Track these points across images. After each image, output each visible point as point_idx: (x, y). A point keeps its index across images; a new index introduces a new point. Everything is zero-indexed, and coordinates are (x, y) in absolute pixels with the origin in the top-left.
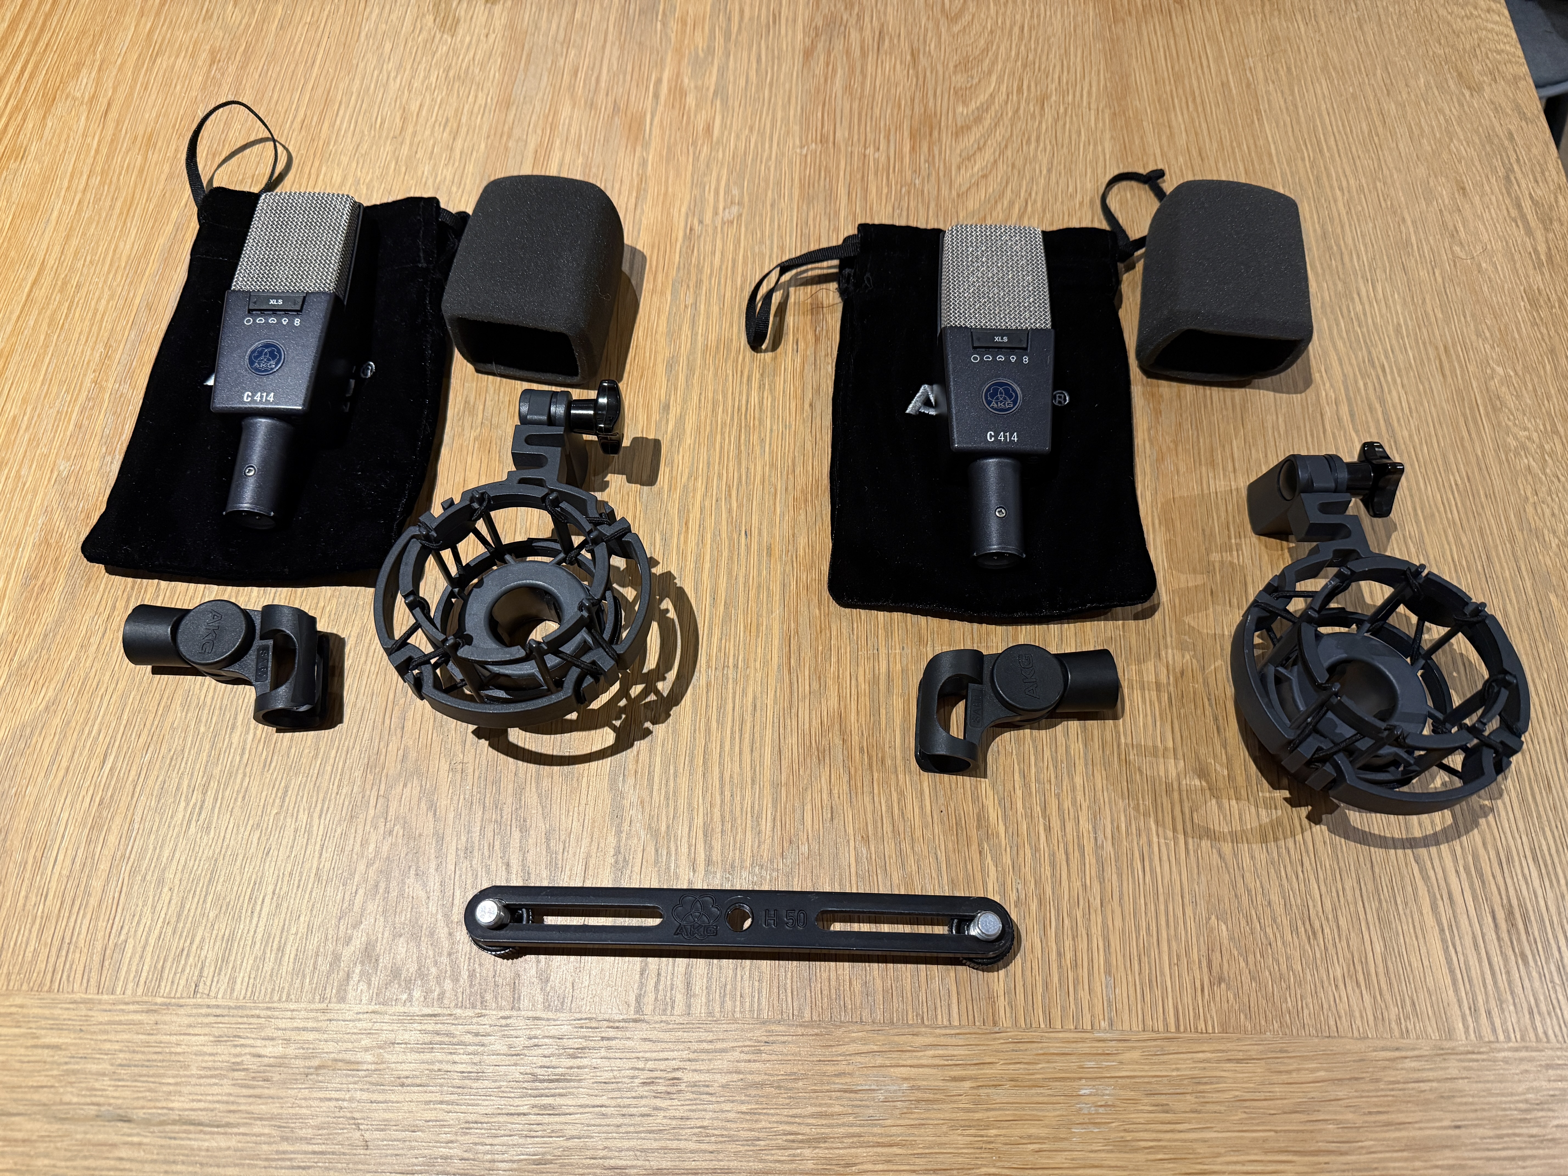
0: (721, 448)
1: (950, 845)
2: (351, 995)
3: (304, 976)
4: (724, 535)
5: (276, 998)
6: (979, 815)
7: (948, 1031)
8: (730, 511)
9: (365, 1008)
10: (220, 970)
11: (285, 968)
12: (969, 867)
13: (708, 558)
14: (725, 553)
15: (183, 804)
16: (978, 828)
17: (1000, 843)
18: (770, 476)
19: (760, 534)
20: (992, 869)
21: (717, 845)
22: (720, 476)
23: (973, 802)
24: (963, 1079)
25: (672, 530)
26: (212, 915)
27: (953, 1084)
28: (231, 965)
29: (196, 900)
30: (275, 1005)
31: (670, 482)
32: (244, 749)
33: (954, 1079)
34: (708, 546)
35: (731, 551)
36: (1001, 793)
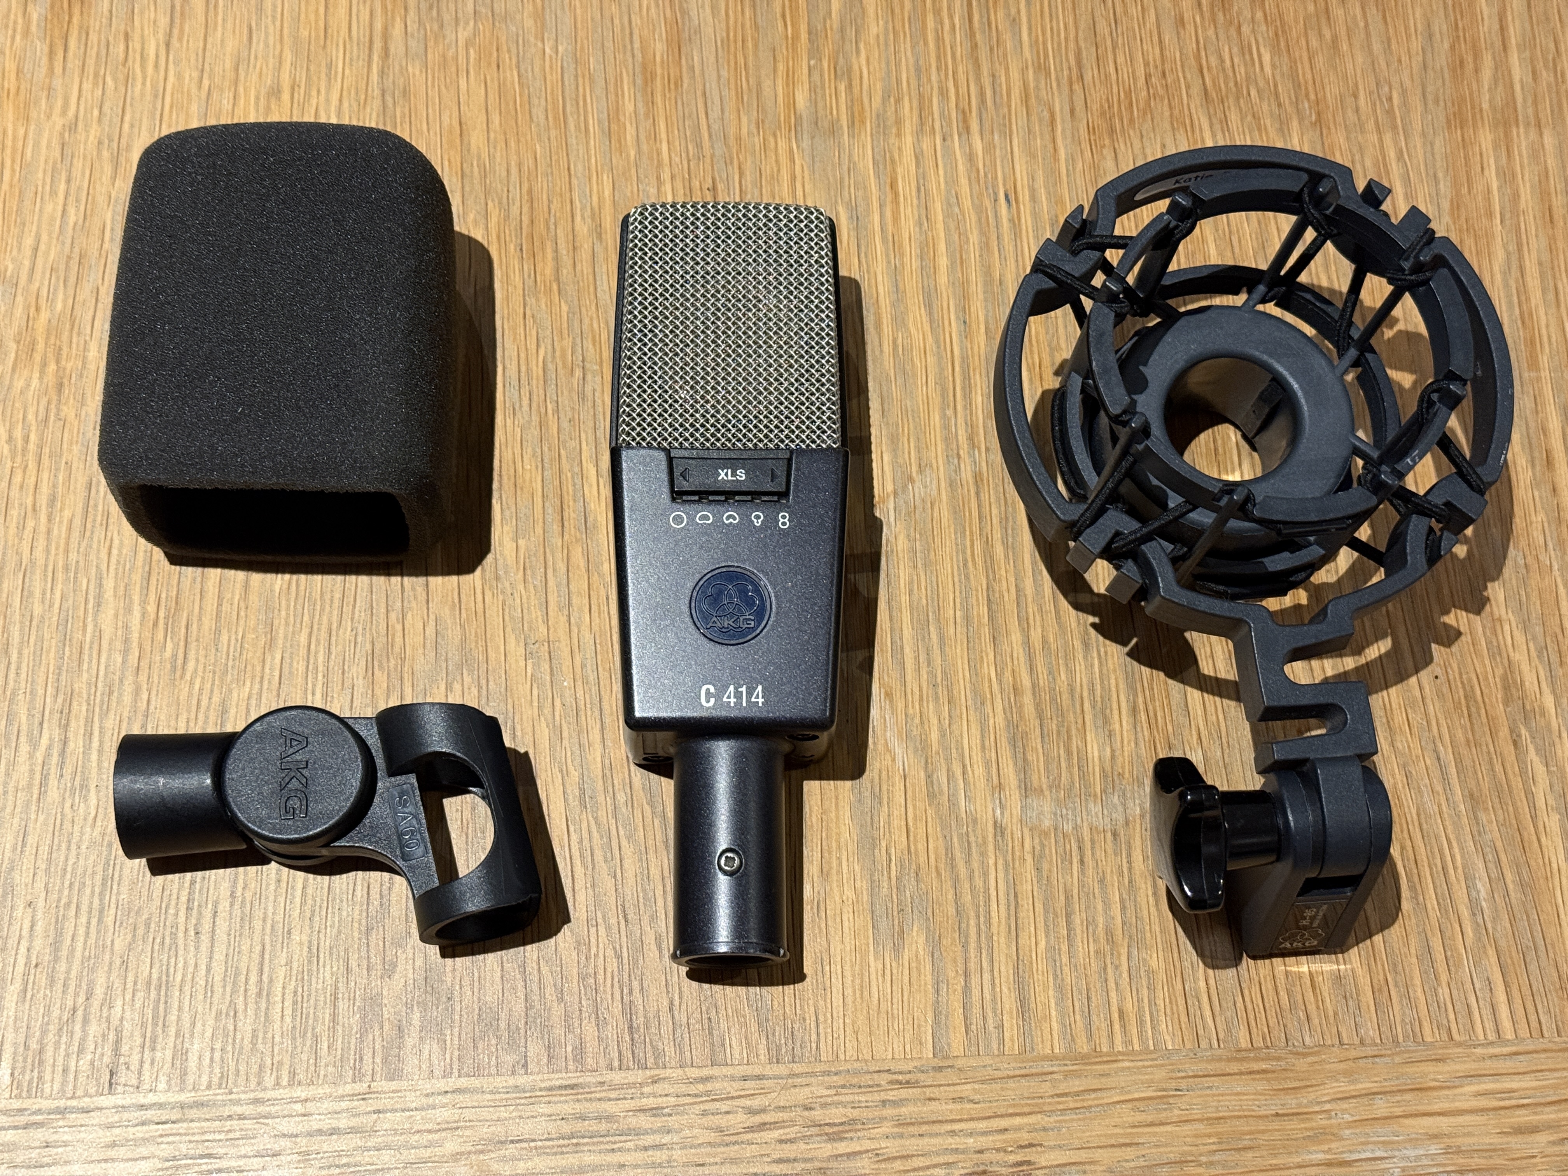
0: (939, 39)
1: (1460, 734)
2: (411, 1063)
3: (316, 1039)
4: (967, 203)
5: (269, 1081)
6: (1504, 678)
7: (1496, 1050)
8: (971, 158)
9: (441, 1085)
10: (154, 1041)
11: (277, 1026)
12: (1498, 768)
13: (942, 247)
14: (974, 238)
15: (24, 748)
16: (1506, 702)
17: (1549, 724)
18: (1037, 88)
19: (1033, 198)
20: (1540, 769)
21: (1036, 759)
22: (943, 93)
23: (1492, 657)
24: (1534, 1129)
25: (867, 199)
26: (120, 944)
27: (1519, 1138)
28: (172, 1031)
29: (83, 919)
30: (270, 1094)
31: (850, 108)
32: (126, 641)
33: (1519, 1131)
34: (940, 226)
35: (984, 233)
36: (1540, 638)
